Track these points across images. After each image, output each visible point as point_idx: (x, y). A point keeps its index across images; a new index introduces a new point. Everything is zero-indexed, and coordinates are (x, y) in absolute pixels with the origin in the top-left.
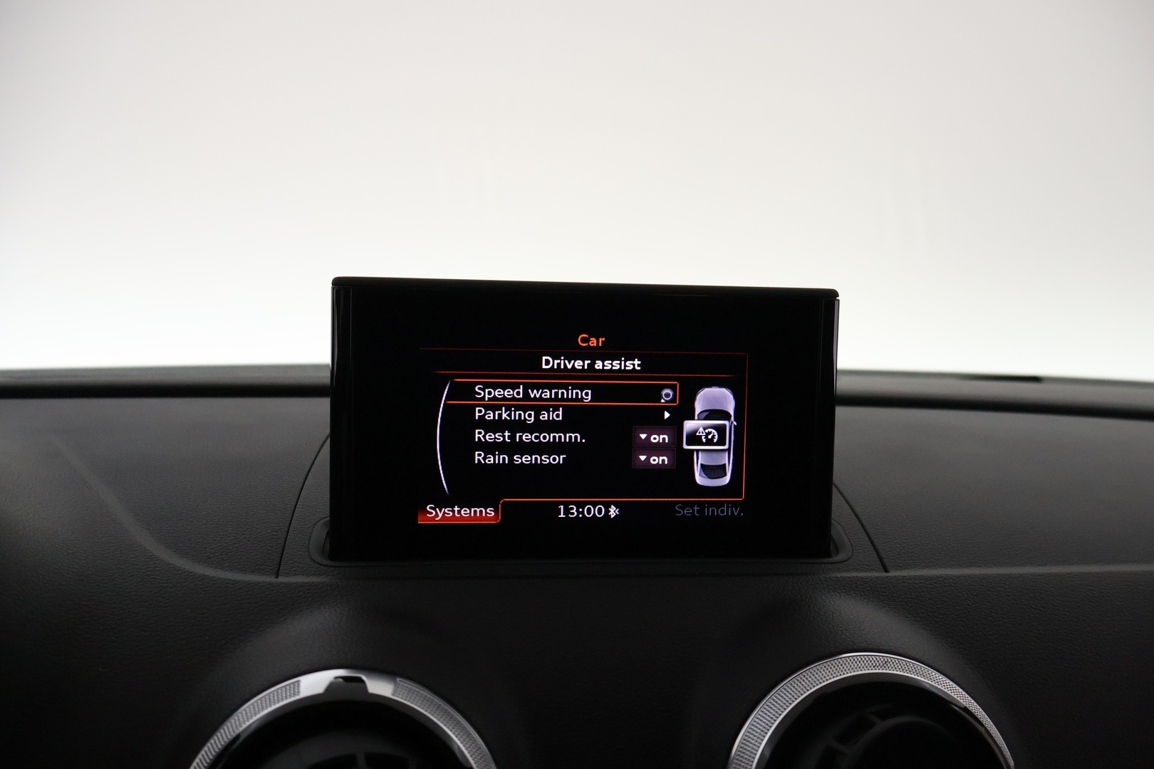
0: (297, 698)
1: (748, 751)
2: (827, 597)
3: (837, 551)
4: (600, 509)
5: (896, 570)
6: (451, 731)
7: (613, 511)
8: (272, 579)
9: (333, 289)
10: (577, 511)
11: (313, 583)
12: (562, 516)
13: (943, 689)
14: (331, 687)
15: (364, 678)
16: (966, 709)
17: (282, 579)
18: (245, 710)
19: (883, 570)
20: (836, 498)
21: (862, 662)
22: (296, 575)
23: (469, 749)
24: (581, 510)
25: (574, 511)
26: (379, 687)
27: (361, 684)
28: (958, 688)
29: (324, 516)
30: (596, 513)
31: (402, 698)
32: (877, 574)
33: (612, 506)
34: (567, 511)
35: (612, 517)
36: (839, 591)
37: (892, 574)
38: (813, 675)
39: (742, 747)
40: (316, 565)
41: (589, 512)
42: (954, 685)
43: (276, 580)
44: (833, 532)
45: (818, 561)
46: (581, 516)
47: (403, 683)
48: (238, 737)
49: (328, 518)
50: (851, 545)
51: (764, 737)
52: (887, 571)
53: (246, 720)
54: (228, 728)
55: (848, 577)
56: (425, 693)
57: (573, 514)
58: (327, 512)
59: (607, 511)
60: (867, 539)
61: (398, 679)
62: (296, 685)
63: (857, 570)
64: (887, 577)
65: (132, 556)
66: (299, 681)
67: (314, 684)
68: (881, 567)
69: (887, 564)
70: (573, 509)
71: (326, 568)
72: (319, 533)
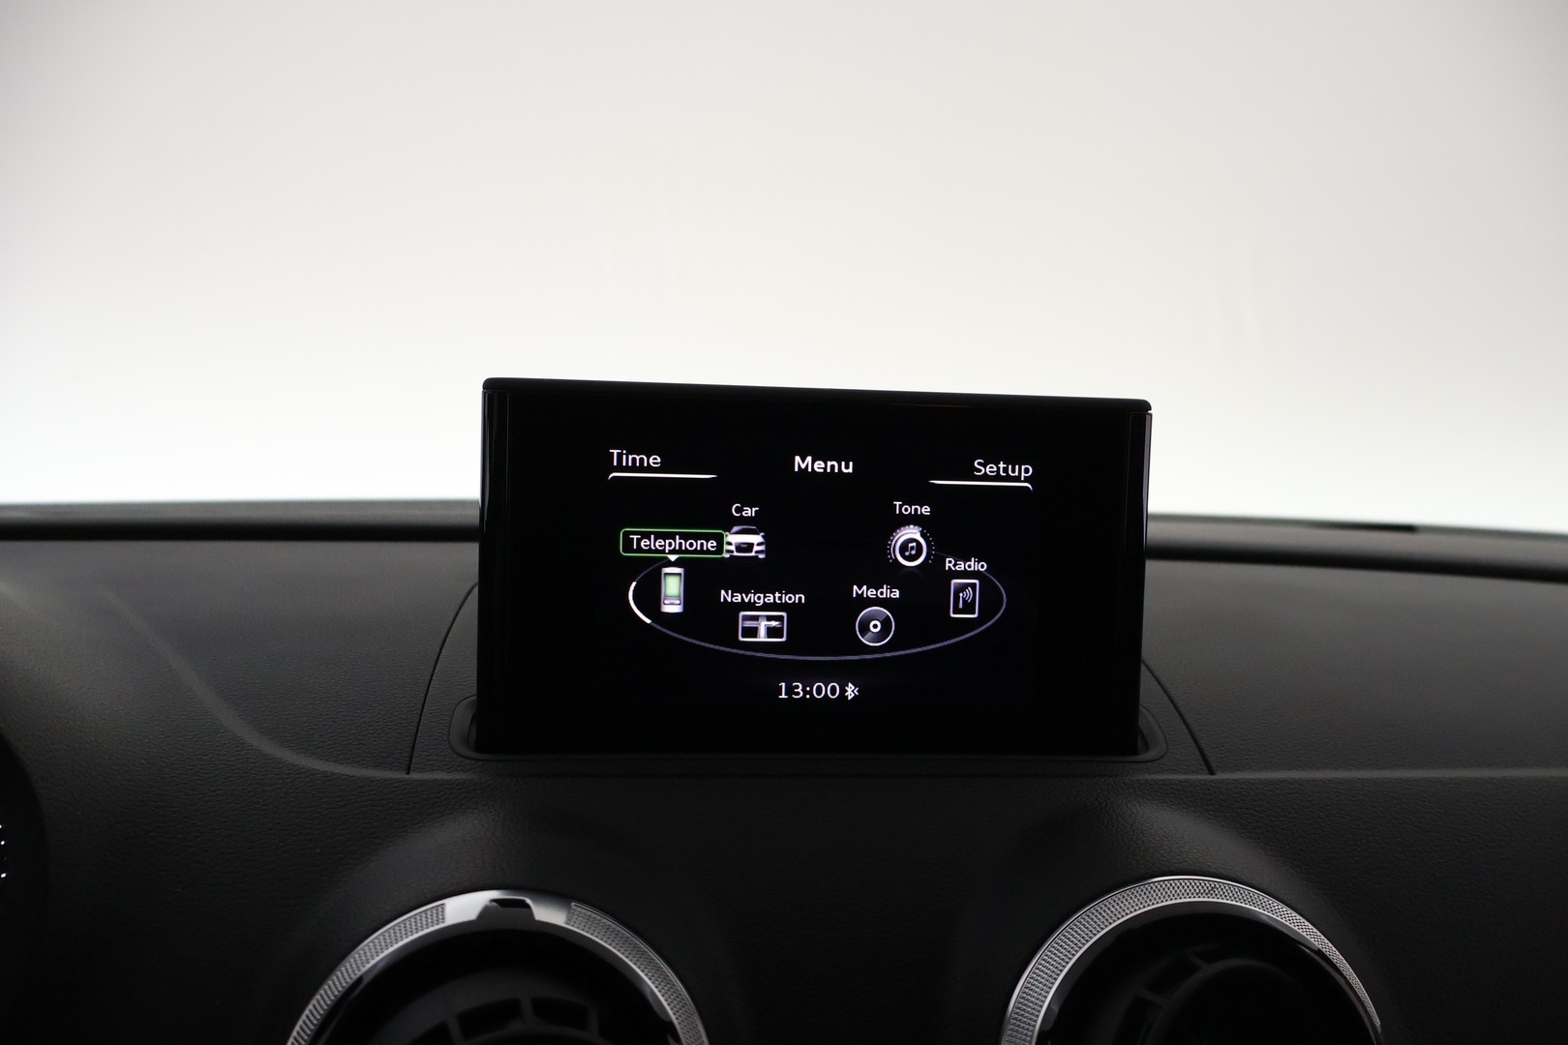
0: (441, 926)
1: (1032, 1002)
2: (1134, 805)
3: (1147, 748)
4: (834, 688)
5: (1223, 771)
6: (643, 971)
7: (851, 691)
8: (401, 775)
9: (484, 394)
10: (804, 690)
11: (456, 780)
12: (783, 696)
13: (1288, 923)
14: (485, 913)
15: (529, 901)
16: (1319, 953)
17: (415, 776)
18: (367, 945)
19: (1207, 772)
20: (1145, 679)
21: (1181, 888)
22: (432, 770)
23: (667, 995)
24: (808, 689)
25: (799, 690)
26: (548, 914)
27: (524, 910)
28: (1307, 923)
29: (467, 695)
30: (829, 693)
31: (578, 928)
32: (1200, 777)
33: (850, 685)
34: (790, 690)
35: (850, 698)
36: (1150, 798)
37: (1219, 776)
38: (1118, 904)
39: (1023, 998)
40: (459, 759)
41: (819, 690)
42: (1303, 920)
43: (408, 776)
44: (1142, 723)
45: (1120, 758)
46: (808, 696)
47: (579, 909)
48: (360, 979)
49: (475, 697)
50: (1165, 738)
51: (1053, 983)
52: (1212, 773)
53: (369, 957)
54: (351, 965)
55: (1162, 780)
56: (607, 921)
57: (798, 693)
58: (474, 690)
59: (843, 691)
60: (1186, 730)
61: (573, 904)
62: (440, 910)
63: (1173, 771)
64: (1213, 781)
65: (218, 744)
66: (443, 904)
67: (463, 908)
68: (1204, 767)
69: (1213, 765)
70: (797, 687)
71: (473, 762)
72: (463, 718)
